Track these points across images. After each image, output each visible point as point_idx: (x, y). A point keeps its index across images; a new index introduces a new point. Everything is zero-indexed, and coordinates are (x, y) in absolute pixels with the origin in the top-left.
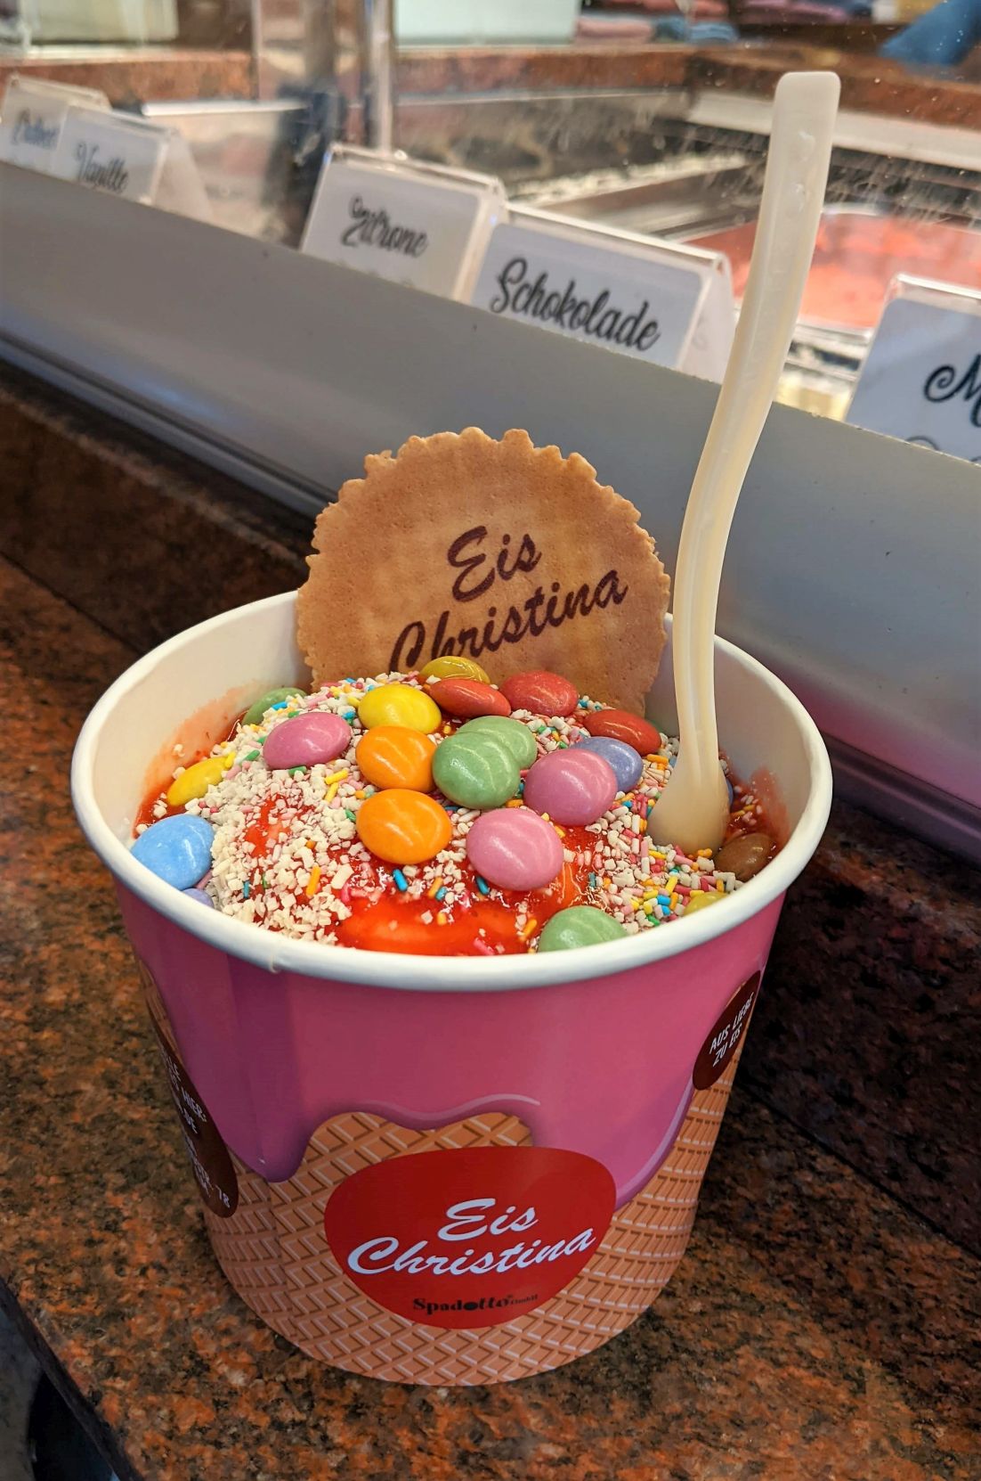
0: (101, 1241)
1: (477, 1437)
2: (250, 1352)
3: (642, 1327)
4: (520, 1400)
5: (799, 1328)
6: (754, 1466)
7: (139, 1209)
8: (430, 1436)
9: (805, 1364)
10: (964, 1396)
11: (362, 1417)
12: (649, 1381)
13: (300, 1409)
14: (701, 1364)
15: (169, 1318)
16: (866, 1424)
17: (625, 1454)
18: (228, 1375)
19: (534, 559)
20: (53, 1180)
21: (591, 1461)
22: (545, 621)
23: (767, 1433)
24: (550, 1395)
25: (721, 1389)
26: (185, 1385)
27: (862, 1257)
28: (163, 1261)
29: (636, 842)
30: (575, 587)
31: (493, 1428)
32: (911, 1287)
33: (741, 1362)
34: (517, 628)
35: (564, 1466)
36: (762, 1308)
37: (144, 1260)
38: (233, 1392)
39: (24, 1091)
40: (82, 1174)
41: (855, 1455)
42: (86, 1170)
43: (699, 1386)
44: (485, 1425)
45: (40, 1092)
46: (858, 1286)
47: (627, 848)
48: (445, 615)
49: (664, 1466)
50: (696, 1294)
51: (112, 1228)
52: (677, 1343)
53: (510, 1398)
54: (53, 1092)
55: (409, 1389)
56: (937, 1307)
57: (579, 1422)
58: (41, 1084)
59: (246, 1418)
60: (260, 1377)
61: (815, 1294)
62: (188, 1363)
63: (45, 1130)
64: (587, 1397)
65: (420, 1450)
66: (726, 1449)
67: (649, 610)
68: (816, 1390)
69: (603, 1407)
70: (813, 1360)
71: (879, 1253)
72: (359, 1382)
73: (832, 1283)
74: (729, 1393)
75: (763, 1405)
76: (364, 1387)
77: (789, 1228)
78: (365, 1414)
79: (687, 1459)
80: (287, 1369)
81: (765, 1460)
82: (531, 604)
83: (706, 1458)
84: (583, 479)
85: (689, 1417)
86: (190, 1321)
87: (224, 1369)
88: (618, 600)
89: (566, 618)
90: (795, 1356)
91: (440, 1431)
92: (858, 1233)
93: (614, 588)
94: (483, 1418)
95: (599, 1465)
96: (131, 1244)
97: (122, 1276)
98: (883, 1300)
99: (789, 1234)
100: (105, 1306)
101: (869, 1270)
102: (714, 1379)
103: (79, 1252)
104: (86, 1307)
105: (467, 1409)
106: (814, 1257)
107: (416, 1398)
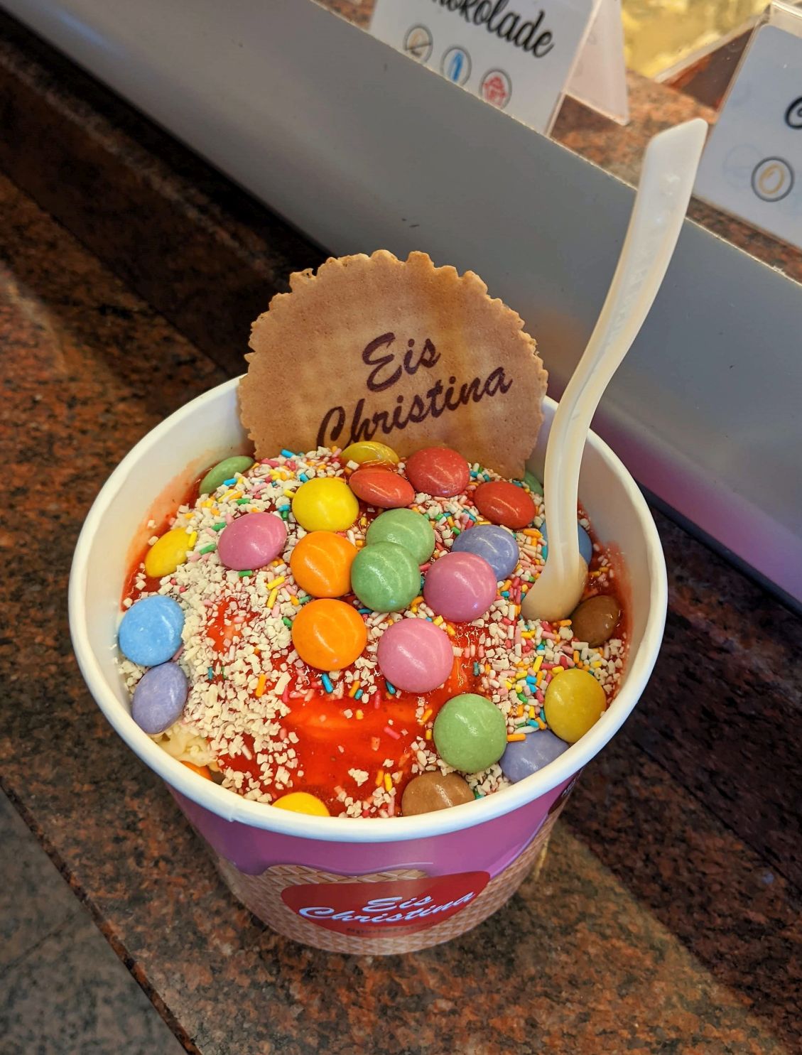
0: (125, 838)
1: (393, 993)
2: (235, 929)
3: (510, 907)
4: (423, 965)
5: (621, 908)
6: (583, 1017)
7: (150, 811)
8: (361, 994)
9: (623, 937)
10: (734, 963)
11: (314, 979)
12: (513, 951)
13: (271, 974)
14: (550, 937)
15: (177, 901)
16: (663, 984)
17: (495, 1007)
18: (220, 946)
19: (434, 358)
20: (86, 787)
21: (472, 1013)
22: (444, 406)
23: (593, 991)
24: (444, 962)
25: (564, 957)
26: (190, 955)
27: (671, 849)
28: (169, 854)
29: (512, 628)
30: (469, 380)
31: (404, 987)
32: (704, 874)
33: (579, 935)
34: (421, 410)
35: (452, 1016)
36: (597, 891)
37: (156, 854)
38: (224, 960)
39: (59, 709)
40: (106, 782)
41: (654, 1009)
42: (109, 779)
43: (548, 954)
44: (399, 985)
45: (70, 710)
46: (667, 873)
47: (504, 635)
48: (361, 402)
49: (522, 1016)
50: (550, 881)
51: (131, 827)
52: (535, 920)
53: (415, 964)
54: (79, 710)
55: (346, 957)
56: (721, 890)
57: (464, 983)
58: (70, 702)
59: (233, 981)
60: (242, 948)
61: (635, 881)
62: (191, 937)
63: (77, 744)
64: (469, 963)
65: (354, 1004)
66: (565, 1004)
67: (529, 399)
68: (630, 958)
69: (481, 970)
70: (629, 933)
71: (683, 846)
72: (311, 952)
73: (648, 871)
74: (569, 961)
75: (592, 970)
76: (314, 955)
77: (620, 825)
78: (316, 977)
79: (537, 1010)
80: (262, 941)
81: (590, 1011)
82: (432, 393)
83: (551, 1010)
84: (476, 295)
85: (540, 978)
86: (192, 904)
87: (217, 942)
88: (504, 390)
89: (461, 404)
90: (617, 930)
91: (367, 990)
92: (670, 830)
93: (501, 381)
94: (397, 979)
95: (477, 1015)
96: (145, 841)
97: (142, 867)
98: (683, 884)
99: (619, 831)
100: (131, 892)
101: (675, 860)
102: (559, 948)
103: (109, 848)
104: (118, 893)
105: (386, 973)
106: (636, 850)
107: (350, 964)
